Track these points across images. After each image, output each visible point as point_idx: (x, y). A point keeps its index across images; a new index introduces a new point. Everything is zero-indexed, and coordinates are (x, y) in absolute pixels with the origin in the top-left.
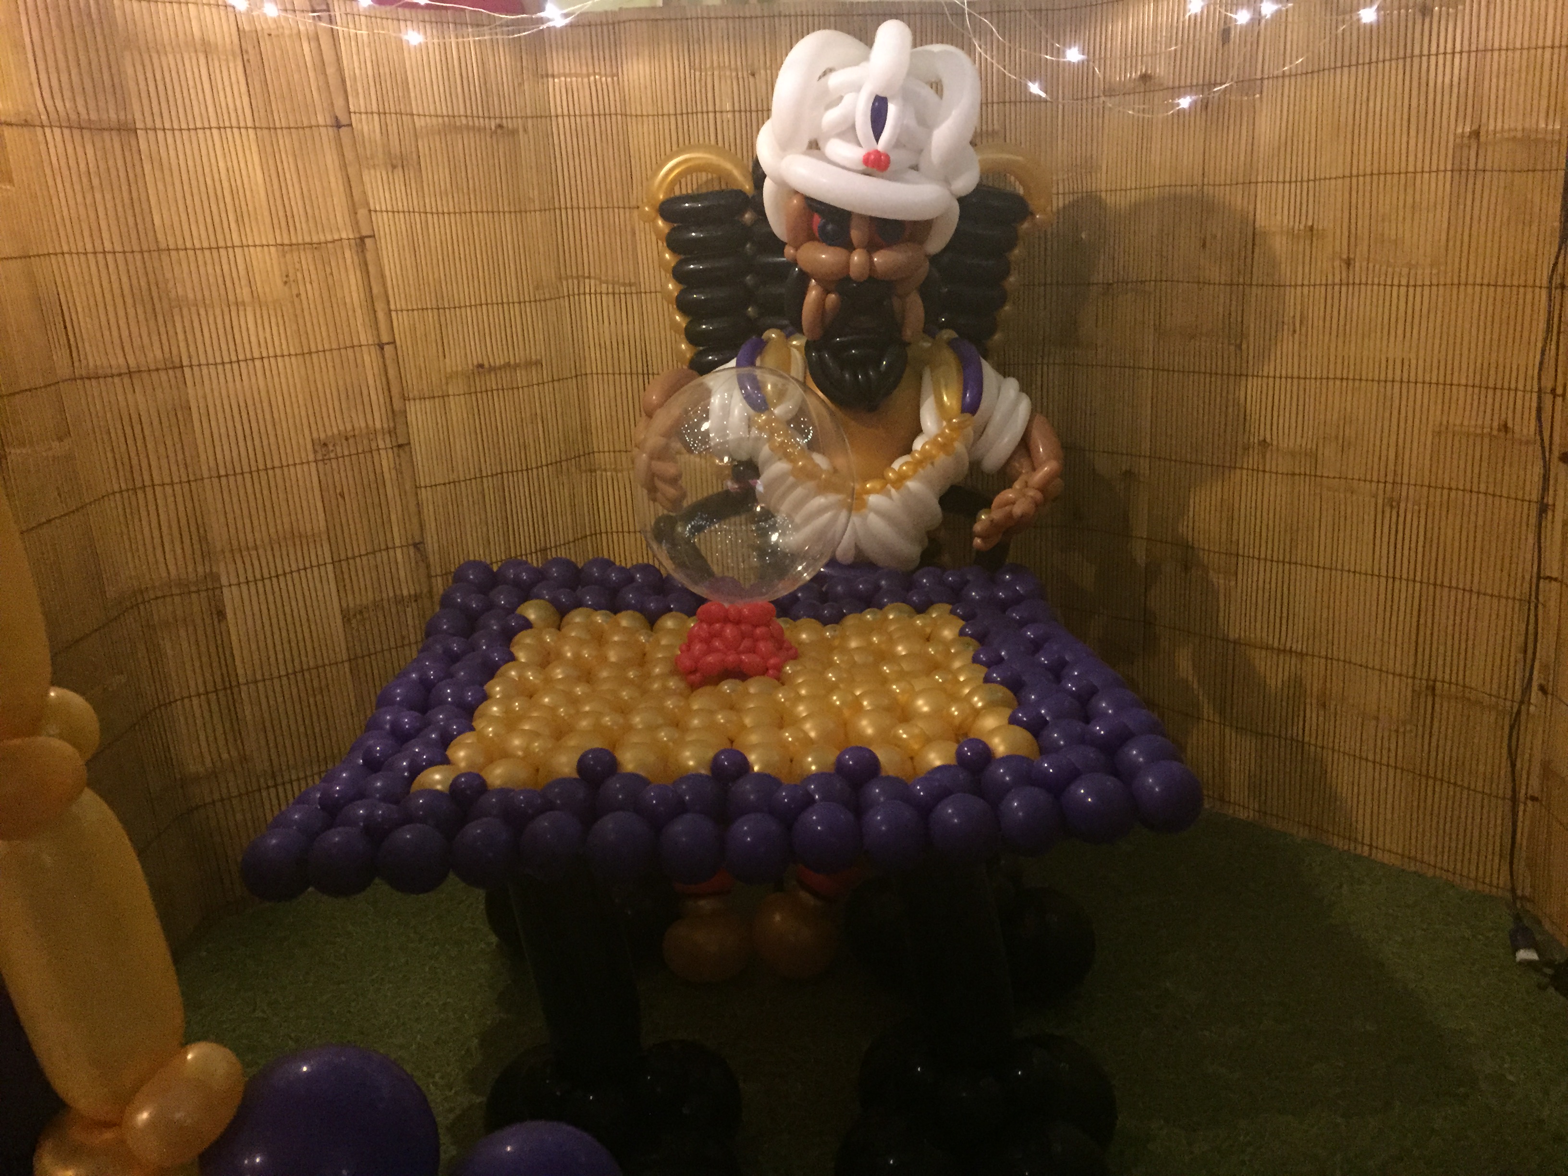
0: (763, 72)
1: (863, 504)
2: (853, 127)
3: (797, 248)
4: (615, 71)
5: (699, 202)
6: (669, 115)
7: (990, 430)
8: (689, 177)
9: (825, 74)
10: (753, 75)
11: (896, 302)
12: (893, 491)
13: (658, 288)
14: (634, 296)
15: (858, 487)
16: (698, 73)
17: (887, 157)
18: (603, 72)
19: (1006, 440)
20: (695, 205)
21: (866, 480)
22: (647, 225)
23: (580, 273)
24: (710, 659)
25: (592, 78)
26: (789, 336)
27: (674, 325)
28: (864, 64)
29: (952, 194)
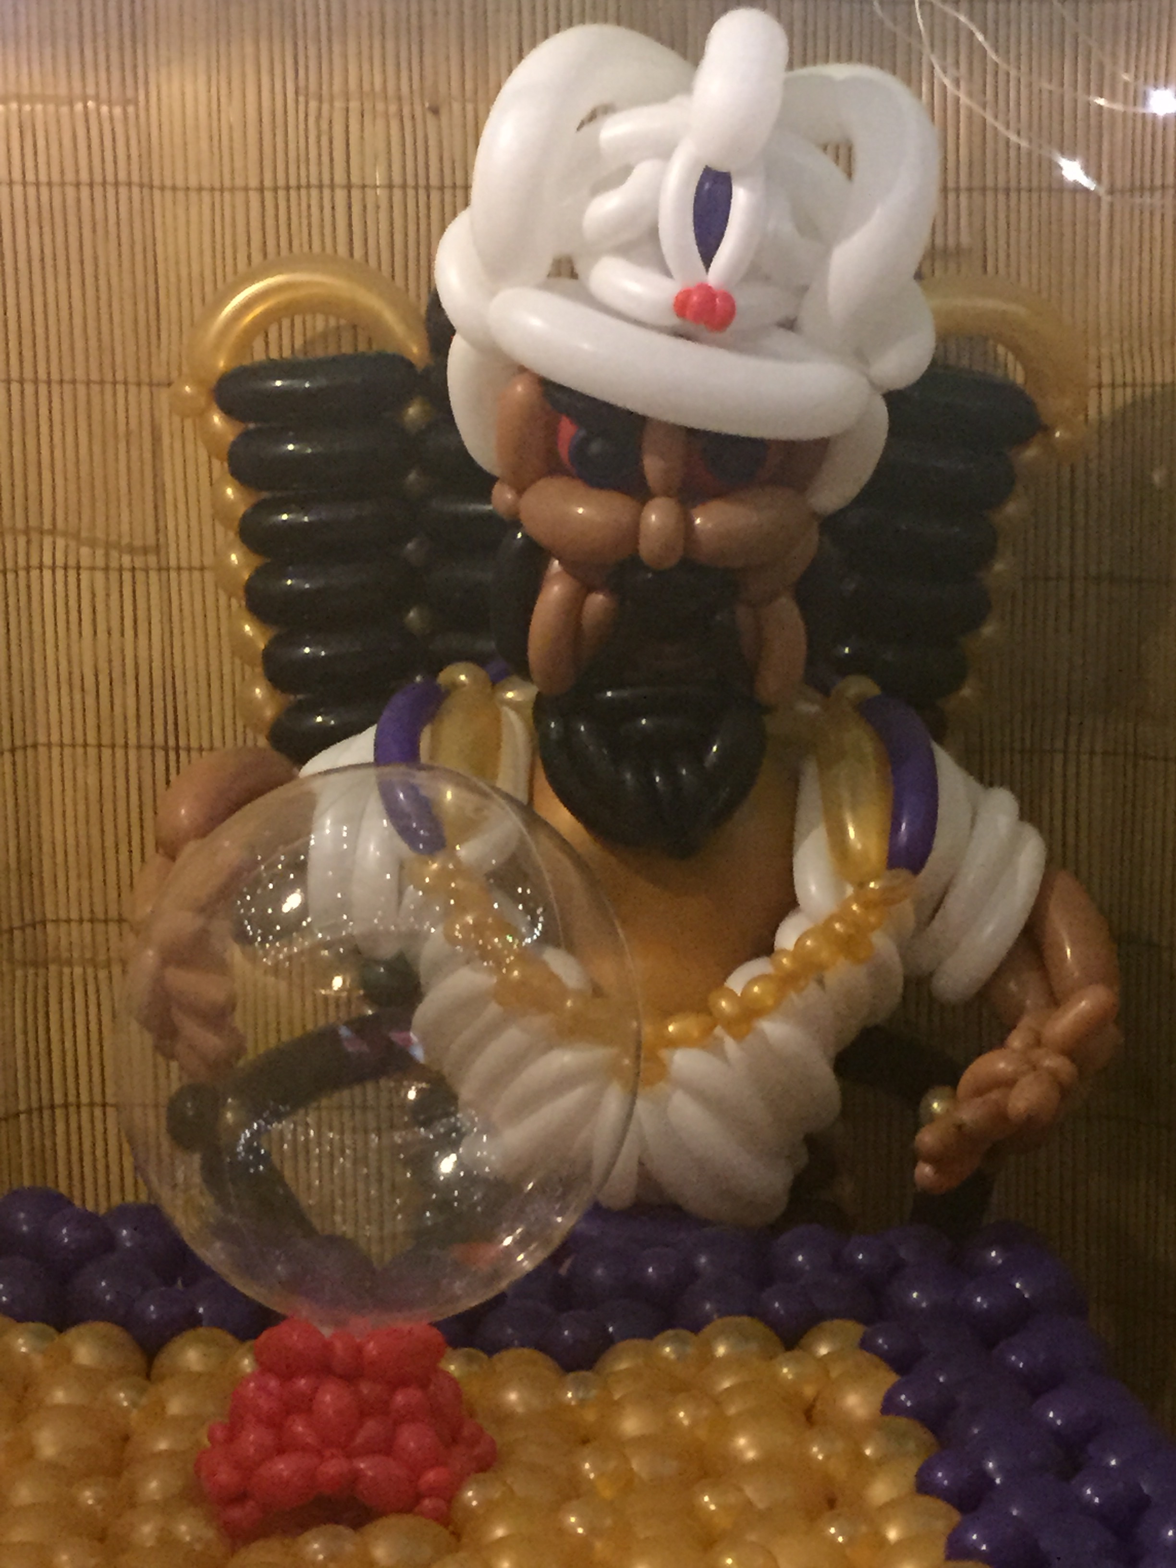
0: (456, 107)
1: (662, 1071)
2: (653, 233)
3: (520, 491)
4: (130, 93)
5: (305, 377)
6: (246, 189)
7: (954, 906)
8: (286, 323)
9: (592, 117)
10: (435, 111)
11: (743, 615)
12: (730, 1044)
13: (208, 560)
14: (153, 575)
15: (648, 1030)
16: (313, 105)
17: (728, 298)
18: (104, 94)
19: (990, 929)
20: (295, 383)
21: (667, 1015)
22: (188, 423)
23: (33, 522)
24: (282, 1467)
25: (79, 107)
26: (497, 681)
27: (240, 645)
28: (679, 100)
29: (872, 384)
